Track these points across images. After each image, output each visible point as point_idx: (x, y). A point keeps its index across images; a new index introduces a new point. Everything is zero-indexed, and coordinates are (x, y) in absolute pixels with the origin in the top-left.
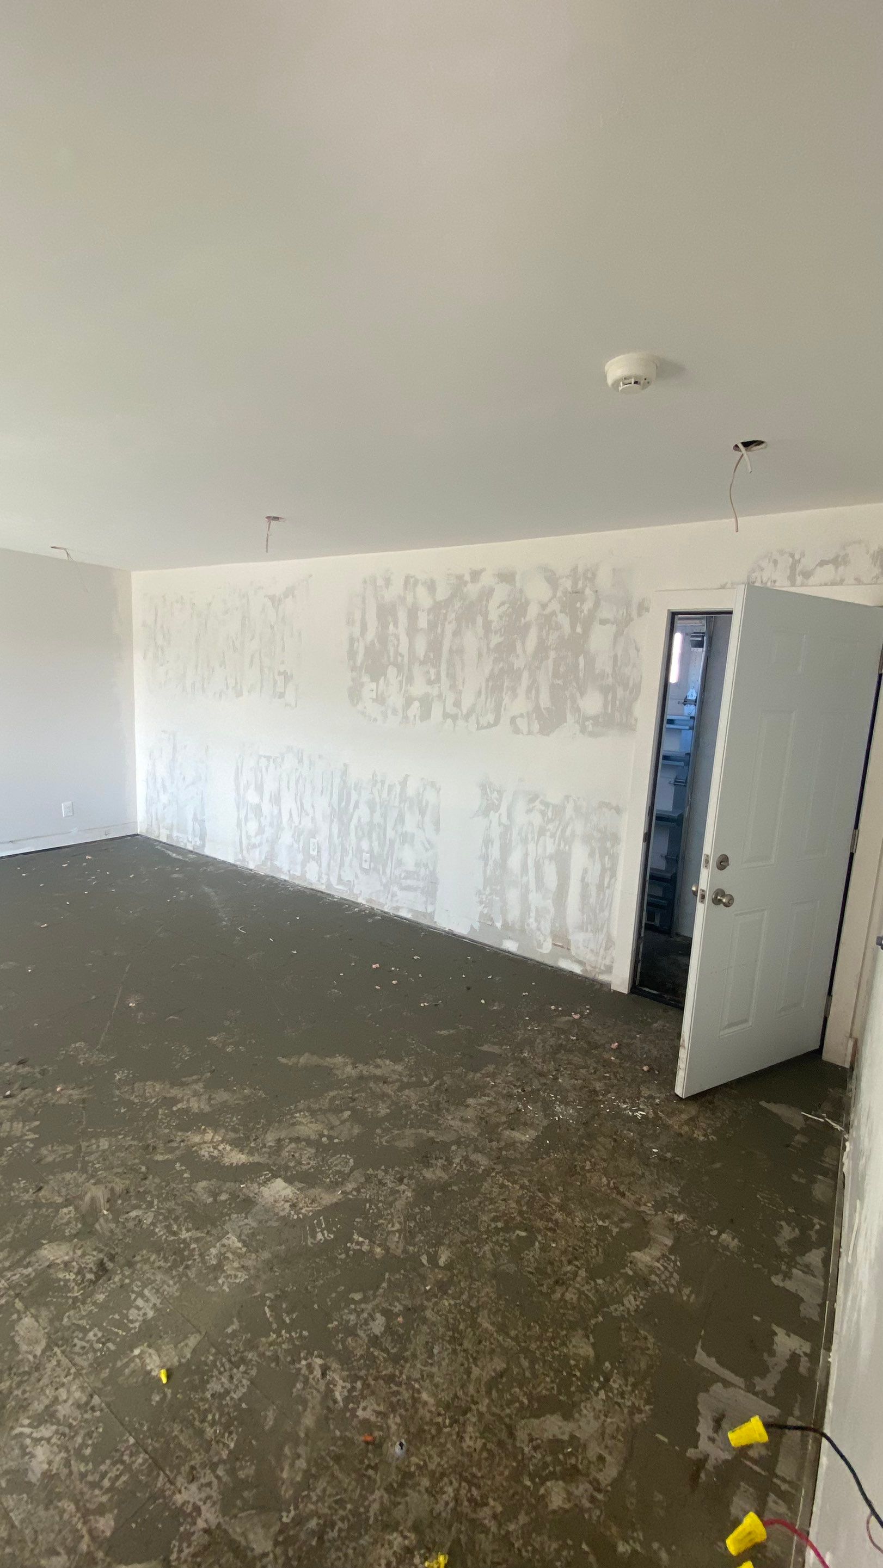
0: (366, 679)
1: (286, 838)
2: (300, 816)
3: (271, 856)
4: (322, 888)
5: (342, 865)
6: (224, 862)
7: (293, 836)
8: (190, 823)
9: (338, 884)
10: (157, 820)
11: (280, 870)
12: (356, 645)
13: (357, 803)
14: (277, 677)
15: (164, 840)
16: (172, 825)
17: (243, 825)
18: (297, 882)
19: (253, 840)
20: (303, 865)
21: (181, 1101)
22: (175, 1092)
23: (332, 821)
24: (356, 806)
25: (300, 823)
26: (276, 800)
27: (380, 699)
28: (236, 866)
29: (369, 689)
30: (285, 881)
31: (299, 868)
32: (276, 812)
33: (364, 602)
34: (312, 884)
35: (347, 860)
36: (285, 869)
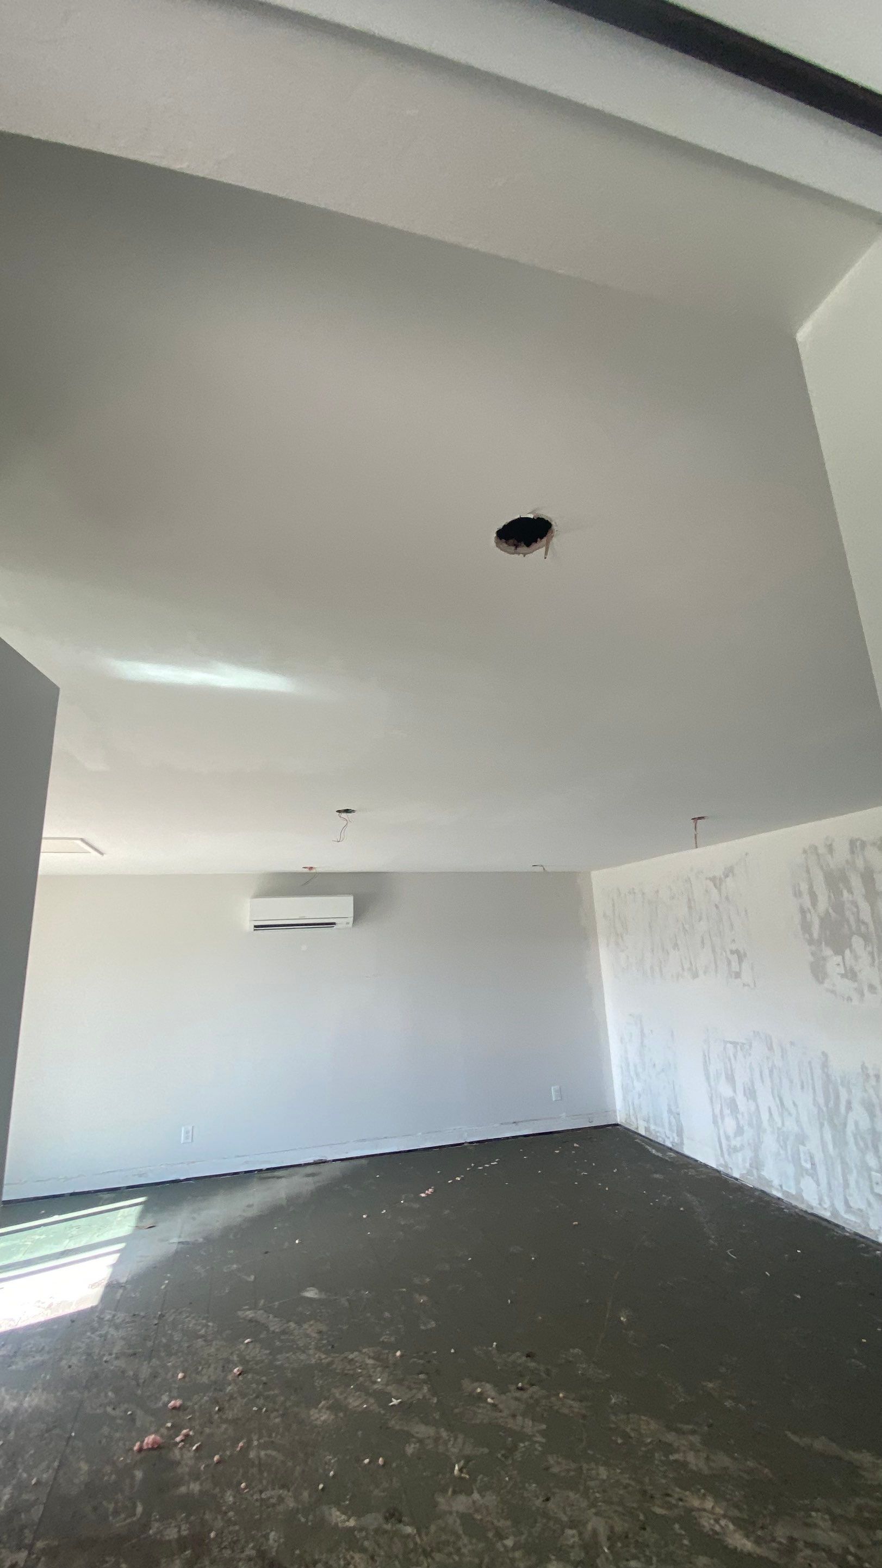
0: (828, 952)
1: (770, 1143)
2: (781, 1115)
3: (757, 1164)
4: (827, 1215)
5: (846, 1185)
6: (706, 1166)
7: (778, 1141)
8: (665, 1115)
9: (846, 1212)
10: (634, 1109)
11: (769, 1183)
12: (808, 916)
13: (849, 1103)
14: (731, 957)
15: (643, 1133)
16: (649, 1117)
17: (720, 1121)
18: (794, 1203)
19: (733, 1143)
20: (798, 1182)
21: (677, 1451)
22: (670, 1437)
23: (822, 1125)
24: (849, 1107)
25: (783, 1124)
26: (751, 1093)
27: (851, 974)
28: (718, 1172)
29: (834, 964)
30: (779, 1199)
31: (792, 1183)
32: (753, 1108)
33: (808, 872)
34: (812, 1208)
35: (852, 1179)
36: (776, 1183)
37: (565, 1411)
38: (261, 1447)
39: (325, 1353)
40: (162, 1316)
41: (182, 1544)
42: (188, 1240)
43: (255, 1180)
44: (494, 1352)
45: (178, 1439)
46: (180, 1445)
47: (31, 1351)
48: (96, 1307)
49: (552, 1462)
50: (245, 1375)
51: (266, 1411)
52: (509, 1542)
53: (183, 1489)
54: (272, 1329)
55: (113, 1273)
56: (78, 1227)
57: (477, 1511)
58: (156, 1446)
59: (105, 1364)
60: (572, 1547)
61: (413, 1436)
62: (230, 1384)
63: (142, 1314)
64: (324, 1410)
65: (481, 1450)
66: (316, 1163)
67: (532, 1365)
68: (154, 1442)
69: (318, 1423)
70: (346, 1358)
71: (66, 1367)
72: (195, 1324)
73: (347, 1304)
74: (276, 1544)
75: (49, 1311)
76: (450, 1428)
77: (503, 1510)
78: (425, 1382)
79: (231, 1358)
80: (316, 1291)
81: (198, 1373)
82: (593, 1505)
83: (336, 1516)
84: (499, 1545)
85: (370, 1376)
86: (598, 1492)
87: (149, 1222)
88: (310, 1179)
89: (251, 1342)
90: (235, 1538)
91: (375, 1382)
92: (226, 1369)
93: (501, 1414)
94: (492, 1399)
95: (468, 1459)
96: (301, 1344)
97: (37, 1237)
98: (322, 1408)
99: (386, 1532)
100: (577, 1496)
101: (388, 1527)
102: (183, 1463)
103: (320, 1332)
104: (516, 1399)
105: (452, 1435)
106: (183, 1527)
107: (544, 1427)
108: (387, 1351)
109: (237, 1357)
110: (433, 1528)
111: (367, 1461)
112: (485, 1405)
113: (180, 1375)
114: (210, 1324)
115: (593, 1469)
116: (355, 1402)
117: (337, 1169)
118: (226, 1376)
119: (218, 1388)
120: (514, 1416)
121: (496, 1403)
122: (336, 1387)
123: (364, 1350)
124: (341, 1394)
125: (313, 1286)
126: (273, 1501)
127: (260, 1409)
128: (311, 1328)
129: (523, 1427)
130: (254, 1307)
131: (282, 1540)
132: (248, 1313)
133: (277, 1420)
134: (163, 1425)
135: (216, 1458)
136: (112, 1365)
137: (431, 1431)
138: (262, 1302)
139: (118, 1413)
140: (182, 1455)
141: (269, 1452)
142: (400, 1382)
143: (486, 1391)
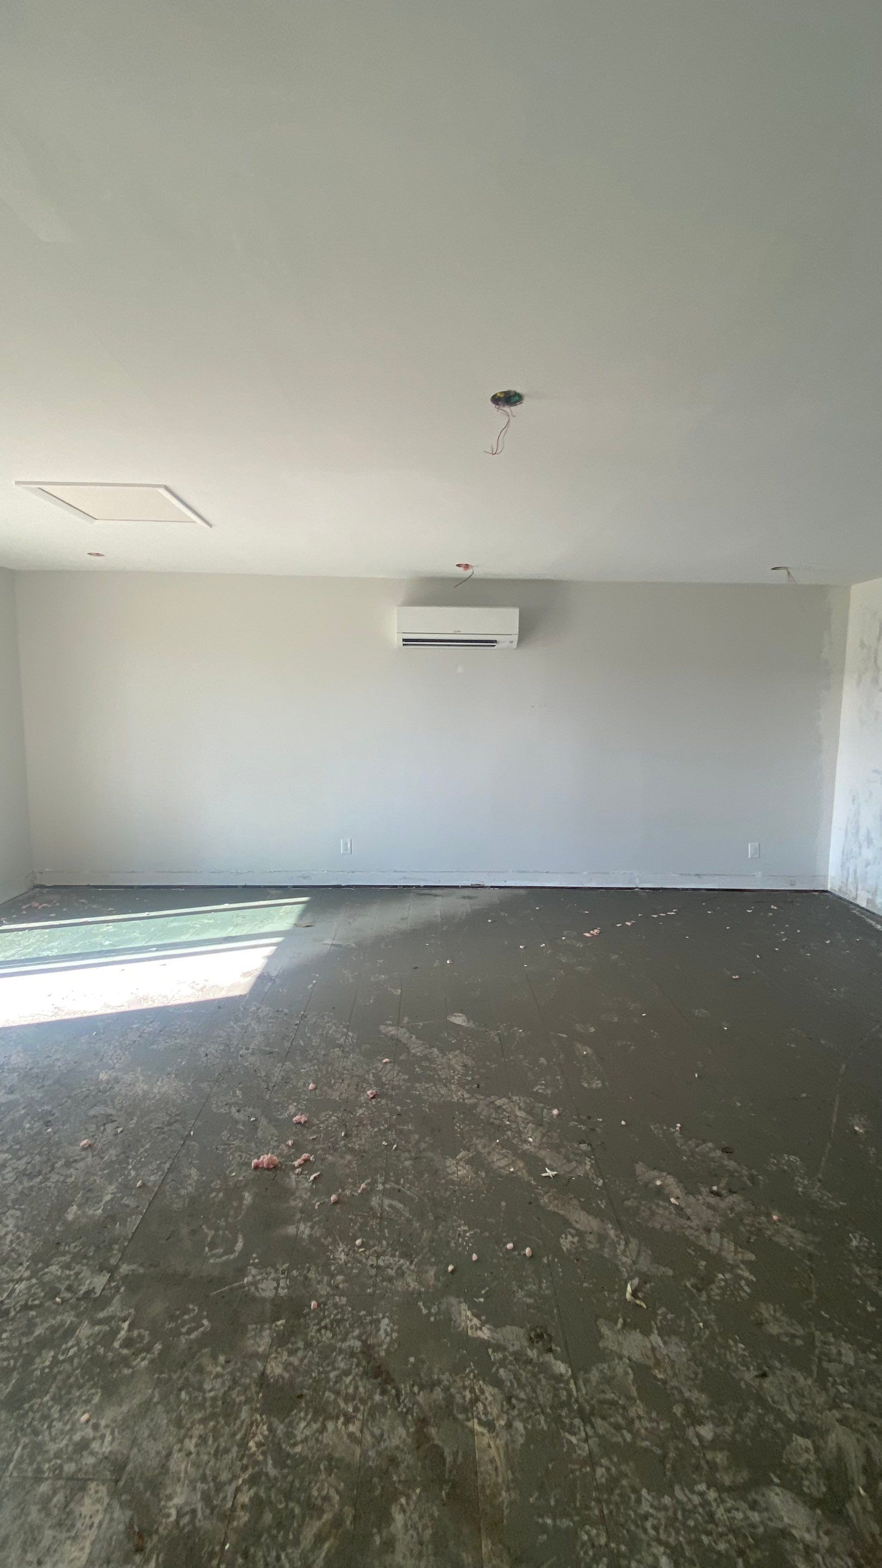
37: (782, 1241)
38: (386, 1193)
39: (468, 1091)
40: (304, 1016)
41: (278, 1307)
42: (339, 943)
43: (412, 894)
44: (677, 1134)
45: (296, 1163)
46: (298, 1171)
47: (175, 1033)
48: (245, 996)
49: (766, 1315)
50: (379, 1099)
51: (396, 1149)
52: (707, 1431)
53: (291, 1230)
54: (413, 1051)
55: (267, 964)
56: (244, 917)
57: (658, 1363)
58: (272, 1166)
59: (240, 1058)
60: (806, 1470)
61: (571, 1226)
62: (361, 1107)
63: (286, 1011)
64: (461, 1163)
65: (662, 1269)
66: (472, 887)
67: (732, 1165)
68: (271, 1161)
69: (454, 1177)
70: (493, 1102)
71: (203, 1055)
72: (335, 1031)
73: (497, 1039)
74: (388, 1339)
75: (201, 993)
76: (618, 1225)
77: (696, 1374)
78: (586, 1154)
79: (367, 1076)
80: (464, 1017)
81: (331, 1087)
82: (835, 1404)
83: (466, 1318)
84: (690, 1432)
85: (520, 1133)
86: (843, 1384)
87: (306, 921)
88: (466, 901)
89: (390, 1062)
90: (339, 1316)
91: (526, 1141)
92: (360, 1090)
93: (688, 1223)
94: (677, 1198)
95: (645, 1279)
96: (443, 1074)
97: (206, 921)
98: (461, 1159)
99: (530, 1361)
100: (809, 1382)
101: (532, 1354)
102: (297, 1194)
103: (465, 1066)
104: (709, 1206)
105: (622, 1236)
106: (282, 1284)
107: (752, 1257)
108: (541, 1105)
109: (373, 1077)
110: (594, 1375)
111: (510, 1246)
112: (667, 1204)
113: (311, 1086)
114: (350, 1034)
115: (830, 1344)
116: (501, 1162)
117: (496, 895)
118: (359, 1096)
119: (348, 1109)
120: (708, 1231)
121: (683, 1205)
122: (479, 1137)
123: (514, 1098)
124: (484, 1147)
125: (461, 1011)
126: (391, 1272)
127: (390, 1145)
128: (456, 1060)
129: (721, 1249)
130: (398, 1024)
131: (395, 1335)
132: (390, 1028)
133: (407, 1163)
134: (285, 1141)
135: (333, 1198)
136: (247, 1061)
137: (594, 1224)
138: (406, 1019)
139: (240, 1116)
140: (298, 1182)
141: (395, 1203)
142: (556, 1148)
143: (668, 1185)
